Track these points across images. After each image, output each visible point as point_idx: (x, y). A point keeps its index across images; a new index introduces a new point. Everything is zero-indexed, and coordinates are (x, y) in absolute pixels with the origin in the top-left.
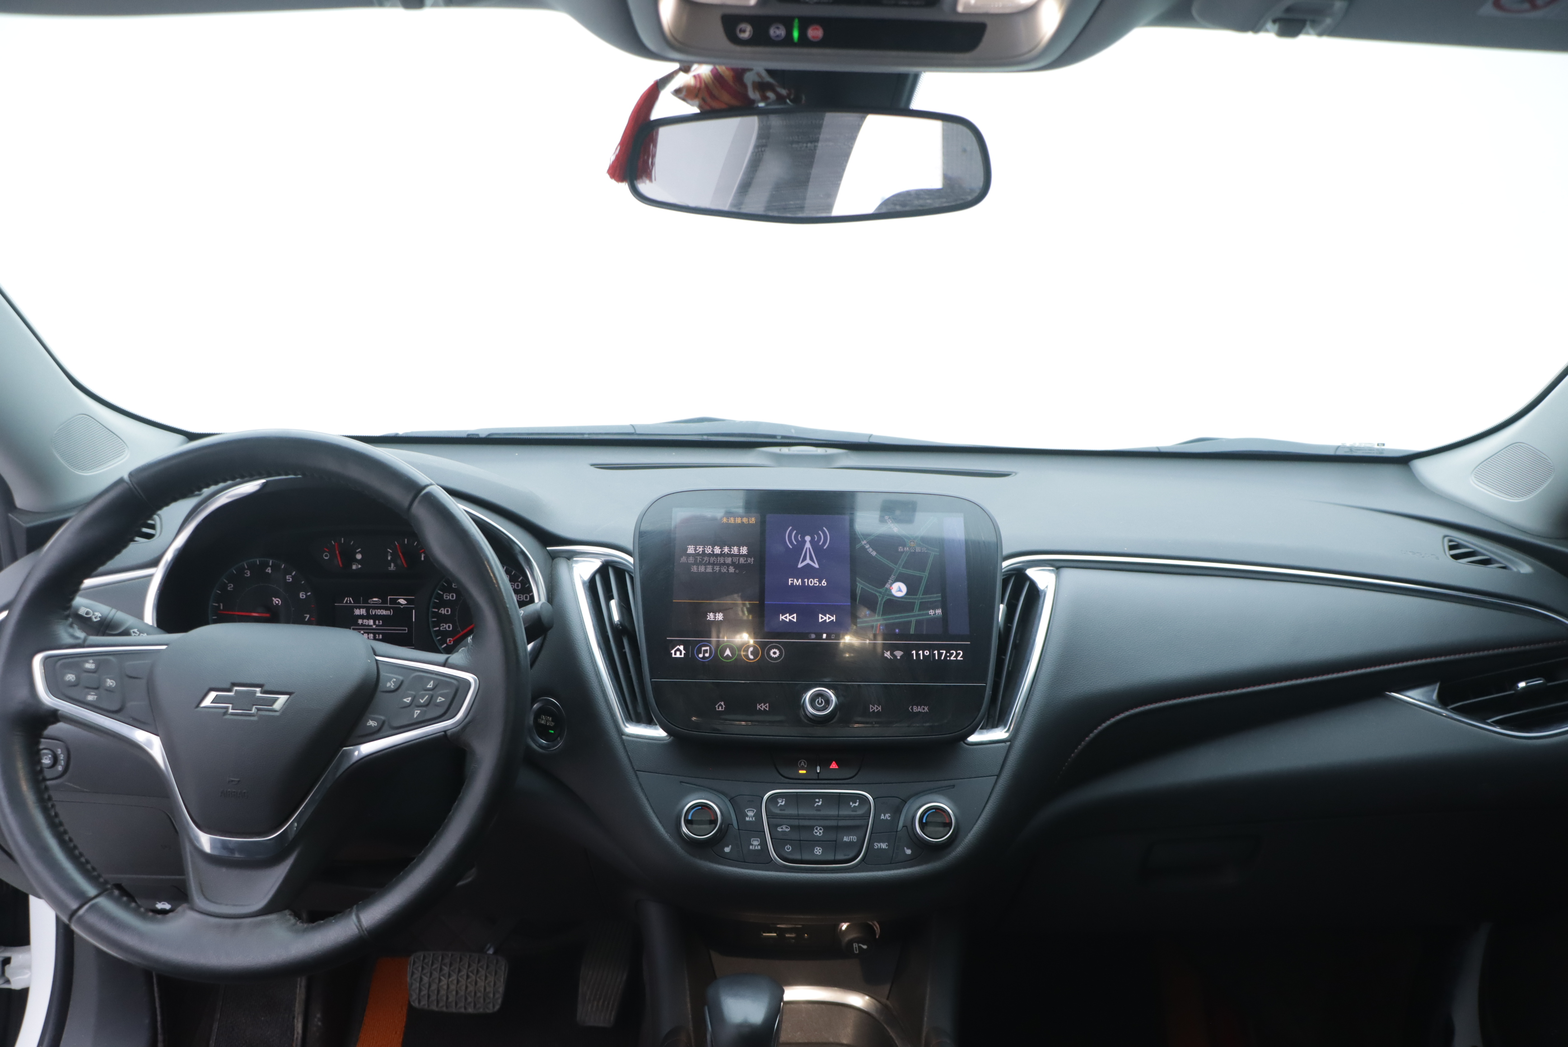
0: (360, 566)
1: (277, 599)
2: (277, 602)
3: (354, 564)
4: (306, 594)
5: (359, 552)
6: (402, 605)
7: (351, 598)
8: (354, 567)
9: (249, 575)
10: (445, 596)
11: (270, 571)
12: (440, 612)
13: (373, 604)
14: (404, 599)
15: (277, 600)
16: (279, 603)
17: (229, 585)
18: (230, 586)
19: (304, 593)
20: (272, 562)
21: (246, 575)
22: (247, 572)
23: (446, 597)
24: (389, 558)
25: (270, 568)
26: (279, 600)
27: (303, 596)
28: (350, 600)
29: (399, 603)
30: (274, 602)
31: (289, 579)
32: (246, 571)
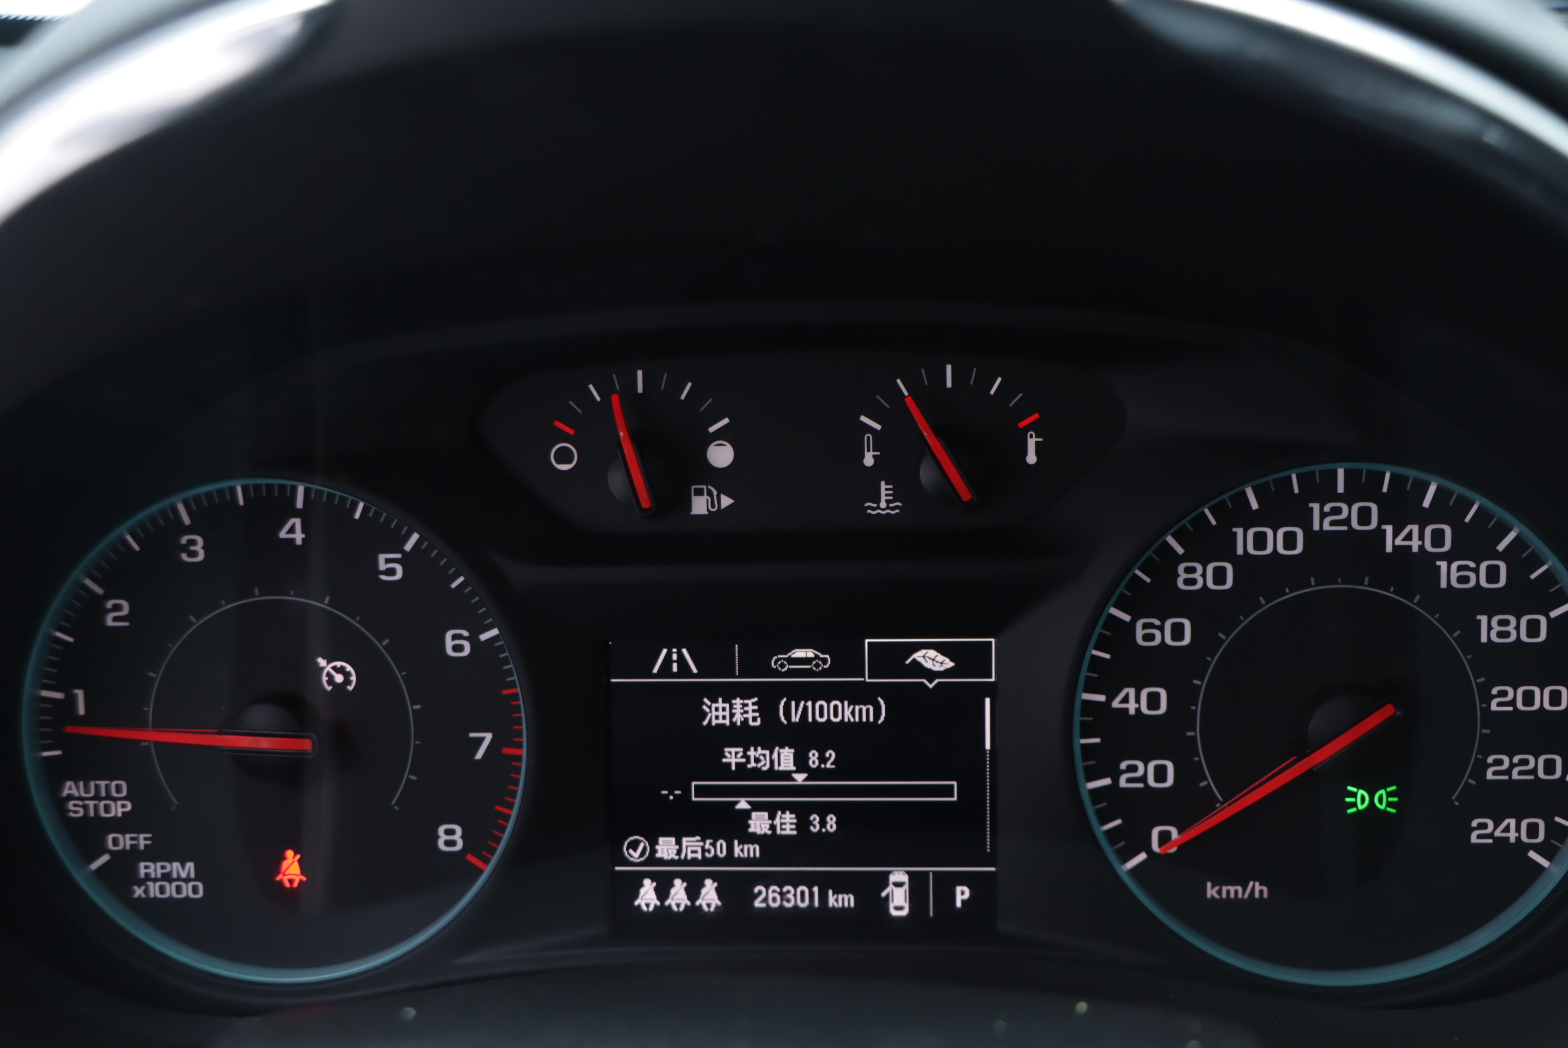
0: (726, 501)
1: (339, 664)
2: (339, 678)
3: (699, 493)
4: (473, 639)
5: (721, 435)
6: (931, 675)
7: (684, 651)
8: (700, 506)
9: (201, 557)
10: (1140, 633)
11: (299, 537)
12: (1116, 704)
13: (791, 673)
14: (941, 649)
15: (336, 669)
16: (347, 681)
17: (109, 604)
18: (117, 608)
19: (465, 633)
20: (307, 491)
21: (185, 557)
22: (192, 542)
23: (1149, 637)
24: (869, 460)
25: (297, 522)
26: (349, 668)
27: (458, 648)
28: (681, 660)
29: (918, 669)
30: (325, 679)
31: (391, 572)
32: (184, 540)
